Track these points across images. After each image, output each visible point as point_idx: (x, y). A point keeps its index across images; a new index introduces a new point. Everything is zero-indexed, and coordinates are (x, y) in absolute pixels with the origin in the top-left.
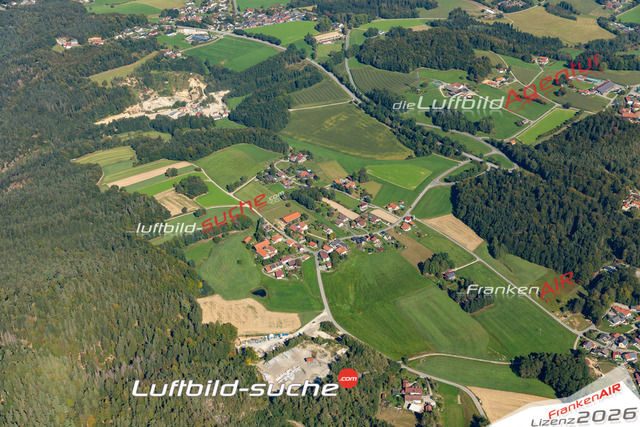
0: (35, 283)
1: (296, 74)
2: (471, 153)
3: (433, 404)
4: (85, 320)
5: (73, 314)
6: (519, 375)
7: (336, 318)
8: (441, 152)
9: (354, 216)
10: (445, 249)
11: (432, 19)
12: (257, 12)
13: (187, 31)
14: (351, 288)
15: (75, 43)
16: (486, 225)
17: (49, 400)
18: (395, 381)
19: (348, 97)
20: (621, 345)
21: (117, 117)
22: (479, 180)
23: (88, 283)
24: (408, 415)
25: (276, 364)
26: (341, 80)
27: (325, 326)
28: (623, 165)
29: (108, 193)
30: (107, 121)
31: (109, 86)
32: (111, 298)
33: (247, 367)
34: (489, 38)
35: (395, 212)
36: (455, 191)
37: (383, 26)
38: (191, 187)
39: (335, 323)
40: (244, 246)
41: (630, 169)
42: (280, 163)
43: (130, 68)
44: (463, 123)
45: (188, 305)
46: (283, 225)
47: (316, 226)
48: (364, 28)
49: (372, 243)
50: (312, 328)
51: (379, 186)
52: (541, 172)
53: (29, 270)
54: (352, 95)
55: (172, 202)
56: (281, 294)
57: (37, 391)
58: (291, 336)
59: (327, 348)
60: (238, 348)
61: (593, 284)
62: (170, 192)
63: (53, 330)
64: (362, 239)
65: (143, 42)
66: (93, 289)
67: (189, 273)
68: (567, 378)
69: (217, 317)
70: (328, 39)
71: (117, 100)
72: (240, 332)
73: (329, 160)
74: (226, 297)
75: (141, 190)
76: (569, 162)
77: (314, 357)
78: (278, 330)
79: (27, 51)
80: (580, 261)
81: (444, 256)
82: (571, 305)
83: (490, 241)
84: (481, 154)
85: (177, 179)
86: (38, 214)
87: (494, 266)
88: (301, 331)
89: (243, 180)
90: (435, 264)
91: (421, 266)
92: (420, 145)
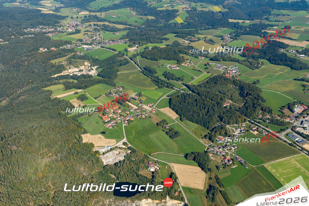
0: (25, 129)
1: (121, 61)
2: (176, 87)
3: (158, 168)
4: (42, 142)
5: (38, 139)
6: (187, 159)
7: (128, 141)
8: (167, 87)
9: (136, 108)
10: (166, 118)
11: (167, 44)
12: (109, 40)
13: (85, 46)
14: (134, 131)
15: (46, 50)
16: (179, 111)
17: (26, 168)
18: (146, 161)
19: (137, 69)
20: (220, 149)
21: (59, 75)
22: (178, 96)
23: (44, 129)
24: (150, 172)
25: (107, 156)
26: (135, 63)
27: (124, 144)
28: (224, 92)
29: (54, 100)
30: (56, 76)
31: (57, 64)
32: (51, 134)
33: (97, 157)
34: (184, 50)
35: (150, 106)
36: (170, 100)
37: (150, 46)
38: (82, 98)
39: (128, 143)
40: (99, 117)
41: (226, 93)
42: (113, 90)
43: (65, 58)
44: (174, 77)
45: (78, 137)
46: (112, 111)
47: (124, 111)
48: (144, 46)
49: (142, 116)
50: (120, 144)
51: (145, 98)
52: (198, 94)
53: (24, 125)
54: (139, 68)
55: (75, 102)
56: (110, 133)
57: (22, 165)
58: (113, 147)
59: (124, 151)
60: (94, 151)
61: (213, 130)
62: (75, 100)
63: (30, 145)
64: (138, 115)
65: (69, 50)
66: (45, 131)
67: (79, 126)
68: (202, 160)
69: (88, 141)
70: (132, 50)
71: (59, 69)
72: (95, 145)
73: (130, 89)
74: (91, 134)
75: (65, 99)
76: (207, 90)
77: (119, 153)
78: (108, 145)
79: (29, 52)
80: (209, 122)
81: (165, 121)
82: (205, 136)
83: (181, 116)
84: (179, 88)
85: (78, 95)
86: (29, 107)
87: (182, 124)
88: (116, 145)
89: (100, 96)
90: (162, 123)
91: (157, 124)
92: (160, 85)
